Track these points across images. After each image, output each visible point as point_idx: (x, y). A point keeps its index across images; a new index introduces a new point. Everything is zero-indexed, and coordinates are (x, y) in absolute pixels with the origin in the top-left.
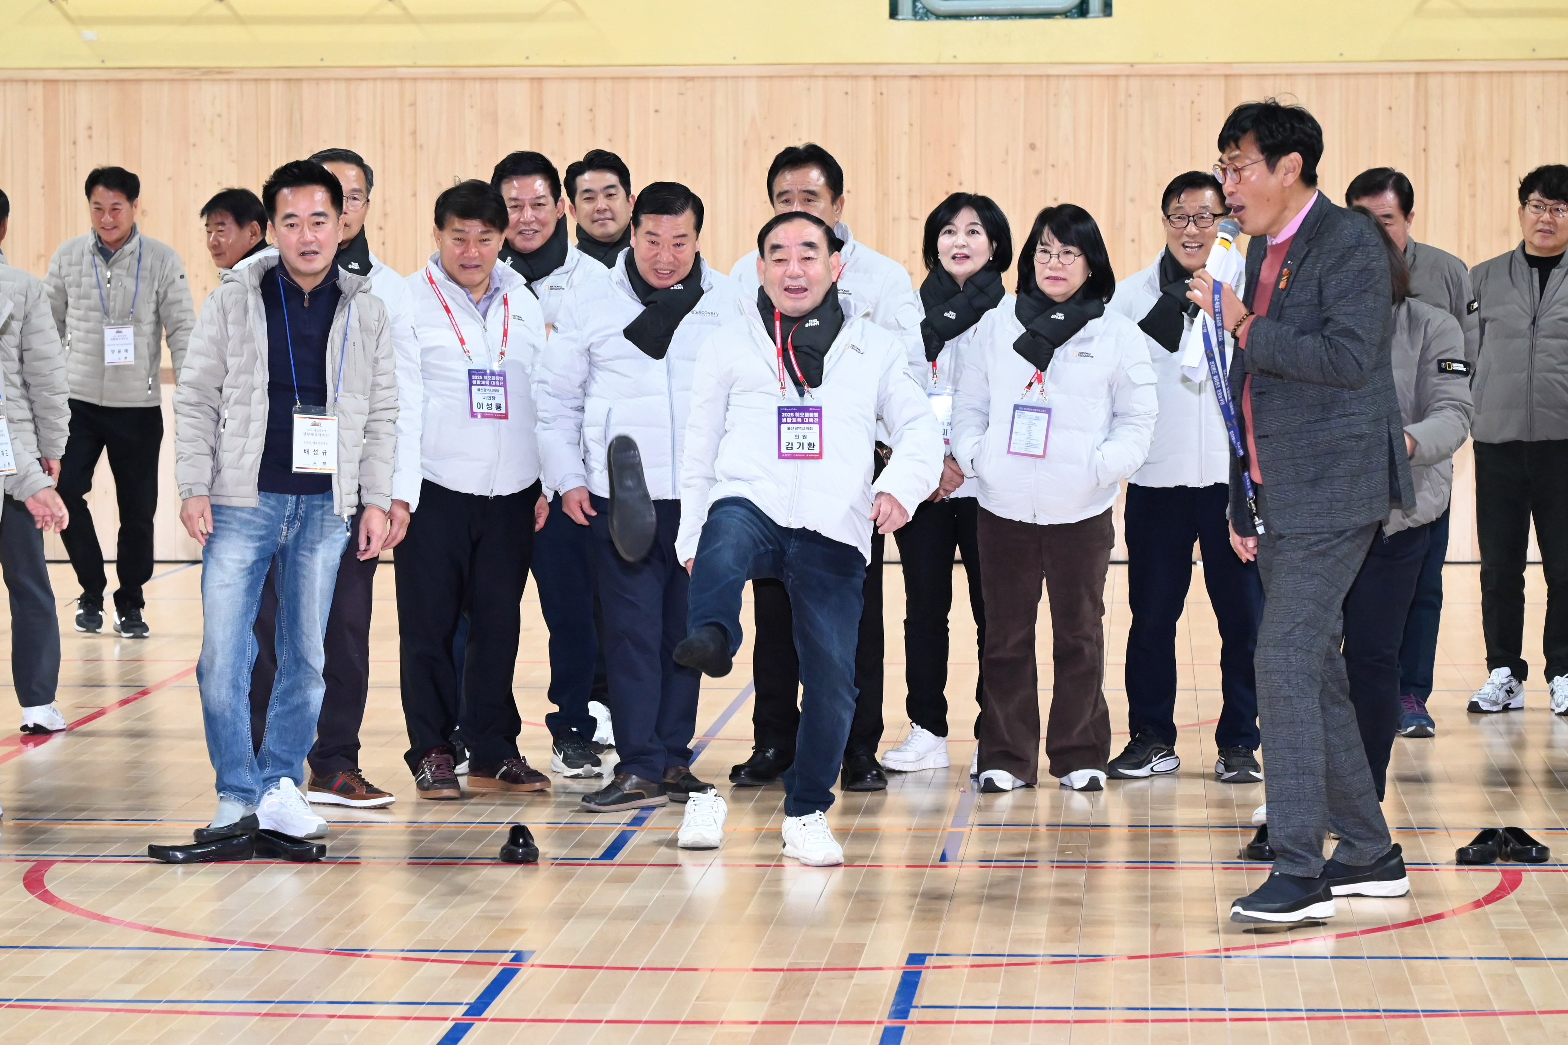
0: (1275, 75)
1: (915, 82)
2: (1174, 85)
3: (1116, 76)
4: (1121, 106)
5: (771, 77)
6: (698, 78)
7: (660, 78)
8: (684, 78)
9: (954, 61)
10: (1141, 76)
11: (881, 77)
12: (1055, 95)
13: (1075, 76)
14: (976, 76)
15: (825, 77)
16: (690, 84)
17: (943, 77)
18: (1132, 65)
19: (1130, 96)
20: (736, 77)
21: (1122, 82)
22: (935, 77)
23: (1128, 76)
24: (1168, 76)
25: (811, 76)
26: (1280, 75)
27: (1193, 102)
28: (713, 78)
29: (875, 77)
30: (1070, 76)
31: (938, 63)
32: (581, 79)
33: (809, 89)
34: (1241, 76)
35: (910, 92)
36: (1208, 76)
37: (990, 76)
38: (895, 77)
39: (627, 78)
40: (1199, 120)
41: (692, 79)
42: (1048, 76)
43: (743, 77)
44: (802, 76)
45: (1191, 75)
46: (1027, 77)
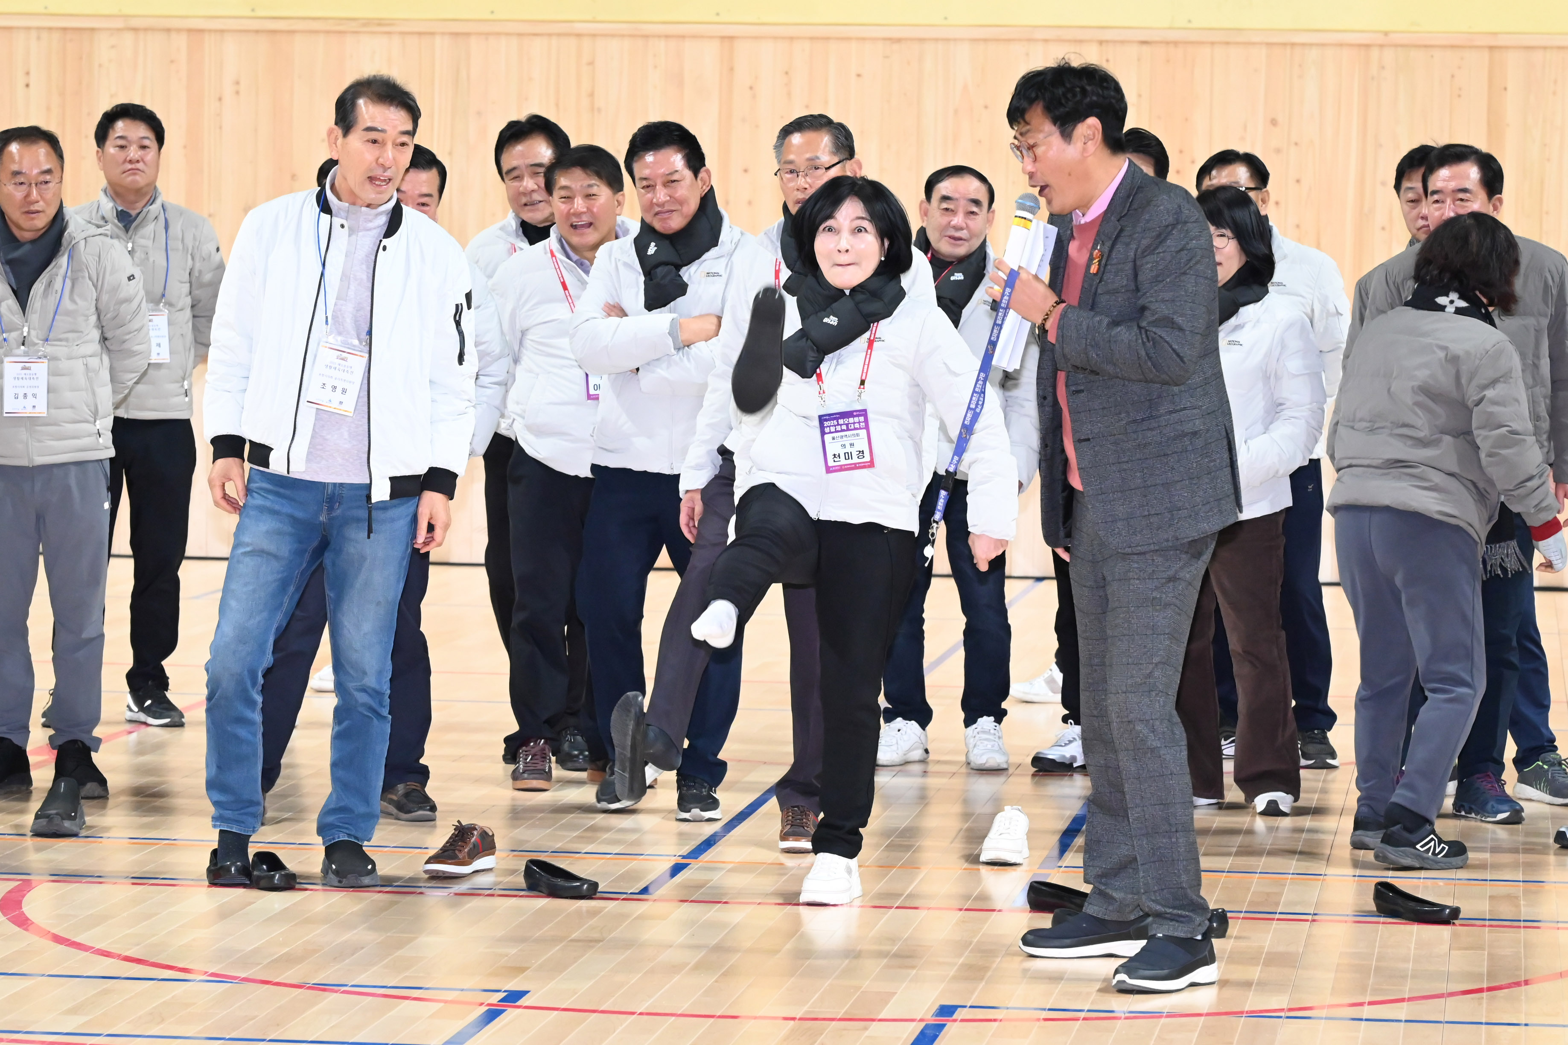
0: (1545, 48)
1: (1145, 49)
2: (1432, 56)
3: (1367, 46)
4: (1373, 78)
5: (985, 40)
6: (906, 39)
7: (864, 39)
8: (890, 39)
9: (1190, 26)
10: (1396, 46)
11: (1107, 41)
12: (1300, 66)
13: (1323, 45)
14: (1213, 43)
15: (1046, 41)
16: (896, 47)
17: (1176, 43)
18: (1386, 34)
19: (1383, 68)
20: (947, 40)
21: (1375, 53)
22: (1167, 43)
23: (1381, 46)
24: (1426, 46)
25: (1030, 40)
26: (1552, 48)
27: (1453, 76)
28: (922, 40)
29: (1101, 42)
30: (1317, 45)
31: (1170, 28)
32: (775, 38)
33: (1027, 54)
34: (1507, 48)
35: (1139, 60)
36: (1471, 47)
37: (1227, 43)
38: (1122, 42)
39: (827, 39)
40: (1459, 96)
41: (899, 40)
42: (1293, 45)
43: (955, 40)
44: (1020, 40)
45: (1452, 47)
46: (1269, 45)
